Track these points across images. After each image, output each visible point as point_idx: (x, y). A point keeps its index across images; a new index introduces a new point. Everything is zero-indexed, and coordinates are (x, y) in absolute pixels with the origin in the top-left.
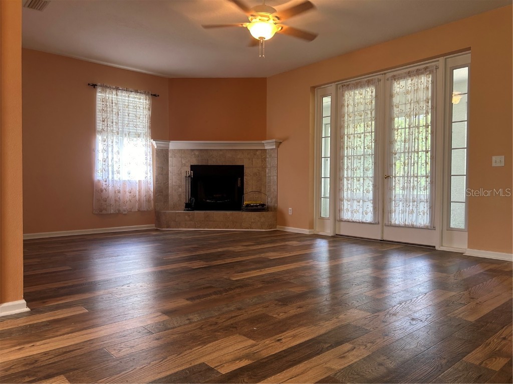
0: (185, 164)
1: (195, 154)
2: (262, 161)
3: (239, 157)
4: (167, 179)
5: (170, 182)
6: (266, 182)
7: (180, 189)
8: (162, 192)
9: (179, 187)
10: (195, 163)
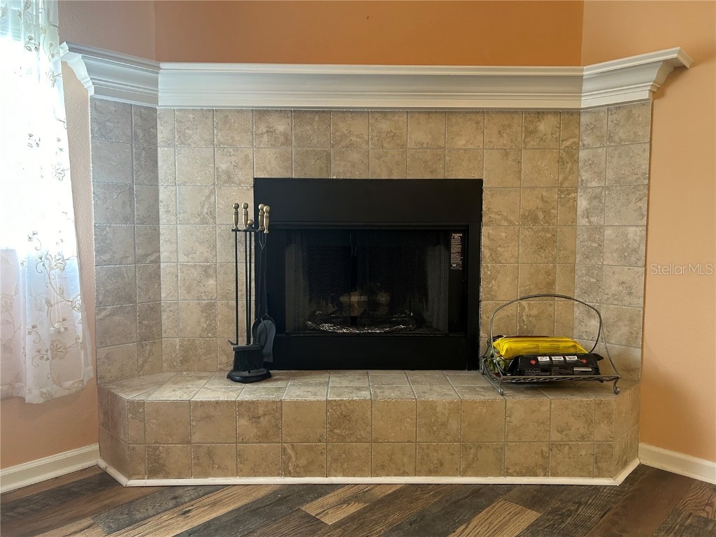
0: (228, 174)
1: (270, 132)
2: (561, 161)
3: (461, 143)
4: (154, 237)
5: (165, 251)
6: (574, 253)
7: (211, 282)
8: (130, 299)
9: (207, 276)
10: (273, 168)
